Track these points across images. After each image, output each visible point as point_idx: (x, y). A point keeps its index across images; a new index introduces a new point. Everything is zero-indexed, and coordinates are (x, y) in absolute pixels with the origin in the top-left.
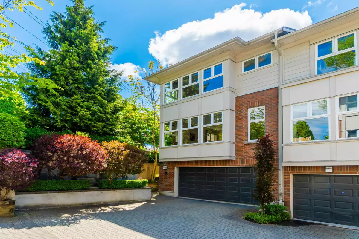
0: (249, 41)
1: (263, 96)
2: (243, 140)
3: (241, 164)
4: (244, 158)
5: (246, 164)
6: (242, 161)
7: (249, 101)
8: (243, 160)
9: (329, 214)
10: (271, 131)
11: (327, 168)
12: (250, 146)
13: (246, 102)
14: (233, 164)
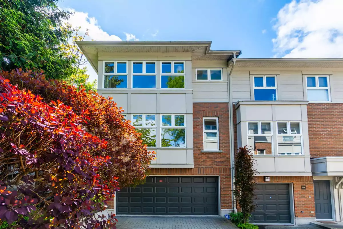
0: (212, 51)
1: (217, 108)
2: (200, 148)
3: (199, 173)
4: (201, 167)
5: (204, 173)
6: (199, 171)
7: (204, 110)
8: (200, 169)
9: (263, 216)
10: (225, 142)
11: (266, 178)
12: (207, 155)
13: (202, 110)
14: (190, 173)
